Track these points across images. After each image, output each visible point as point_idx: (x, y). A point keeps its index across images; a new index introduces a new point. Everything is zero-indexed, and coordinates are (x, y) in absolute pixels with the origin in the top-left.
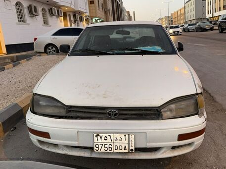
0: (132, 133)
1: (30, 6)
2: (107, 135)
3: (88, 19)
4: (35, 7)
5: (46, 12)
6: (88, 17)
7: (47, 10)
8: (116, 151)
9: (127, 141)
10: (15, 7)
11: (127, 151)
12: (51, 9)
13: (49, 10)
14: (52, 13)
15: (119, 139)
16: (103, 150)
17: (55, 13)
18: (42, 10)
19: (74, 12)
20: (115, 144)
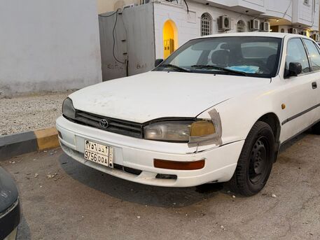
0: (112, 146)
1: (221, 17)
2: (93, 144)
3: (315, 35)
4: (226, 19)
5: (244, 25)
6: (315, 33)
7: (246, 23)
8: (102, 163)
9: (107, 154)
10: (200, 20)
11: (107, 165)
12: (252, 21)
13: (249, 23)
14: (252, 27)
15: (102, 150)
16: (90, 159)
17: (257, 27)
18: (239, 23)
19: (290, 26)
20: (99, 155)
